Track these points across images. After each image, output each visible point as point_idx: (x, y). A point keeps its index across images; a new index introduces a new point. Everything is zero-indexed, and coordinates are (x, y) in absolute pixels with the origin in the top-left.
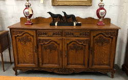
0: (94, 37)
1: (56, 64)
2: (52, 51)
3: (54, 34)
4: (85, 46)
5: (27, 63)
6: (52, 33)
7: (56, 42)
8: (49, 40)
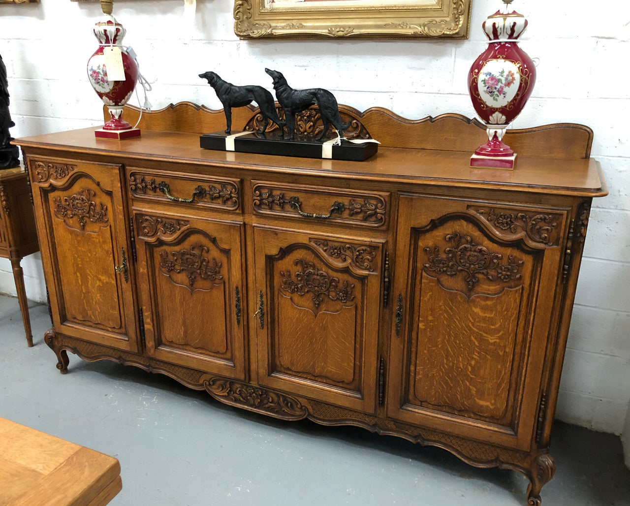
0: (417, 233)
1: (217, 354)
2: (200, 283)
3: (200, 194)
4: (363, 279)
5: (97, 325)
6: (192, 188)
7: (214, 241)
8: (179, 222)
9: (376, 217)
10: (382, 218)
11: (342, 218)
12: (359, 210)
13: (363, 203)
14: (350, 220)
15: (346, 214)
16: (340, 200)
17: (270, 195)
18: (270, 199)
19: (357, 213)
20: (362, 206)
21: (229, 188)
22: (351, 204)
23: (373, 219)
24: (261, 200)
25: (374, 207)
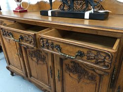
2: (40, 62)
9: (104, 64)
10: (108, 65)
11: (83, 60)
12: (93, 58)
13: (96, 54)
14: (87, 61)
15: (85, 58)
16: (81, 50)
17: (47, 42)
18: (47, 44)
19: (92, 59)
20: (95, 56)
21: (31, 37)
22: (88, 53)
23: (102, 64)
24: (43, 44)
25: (103, 58)
